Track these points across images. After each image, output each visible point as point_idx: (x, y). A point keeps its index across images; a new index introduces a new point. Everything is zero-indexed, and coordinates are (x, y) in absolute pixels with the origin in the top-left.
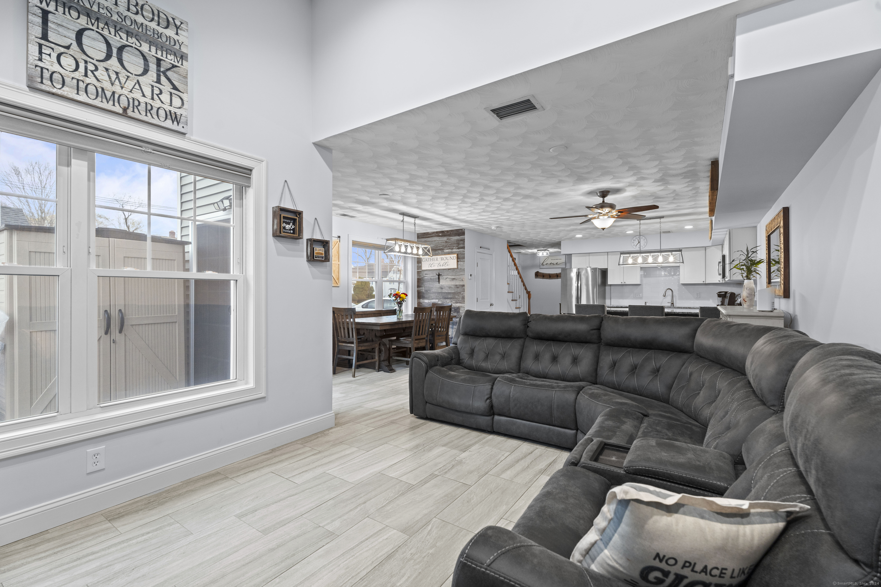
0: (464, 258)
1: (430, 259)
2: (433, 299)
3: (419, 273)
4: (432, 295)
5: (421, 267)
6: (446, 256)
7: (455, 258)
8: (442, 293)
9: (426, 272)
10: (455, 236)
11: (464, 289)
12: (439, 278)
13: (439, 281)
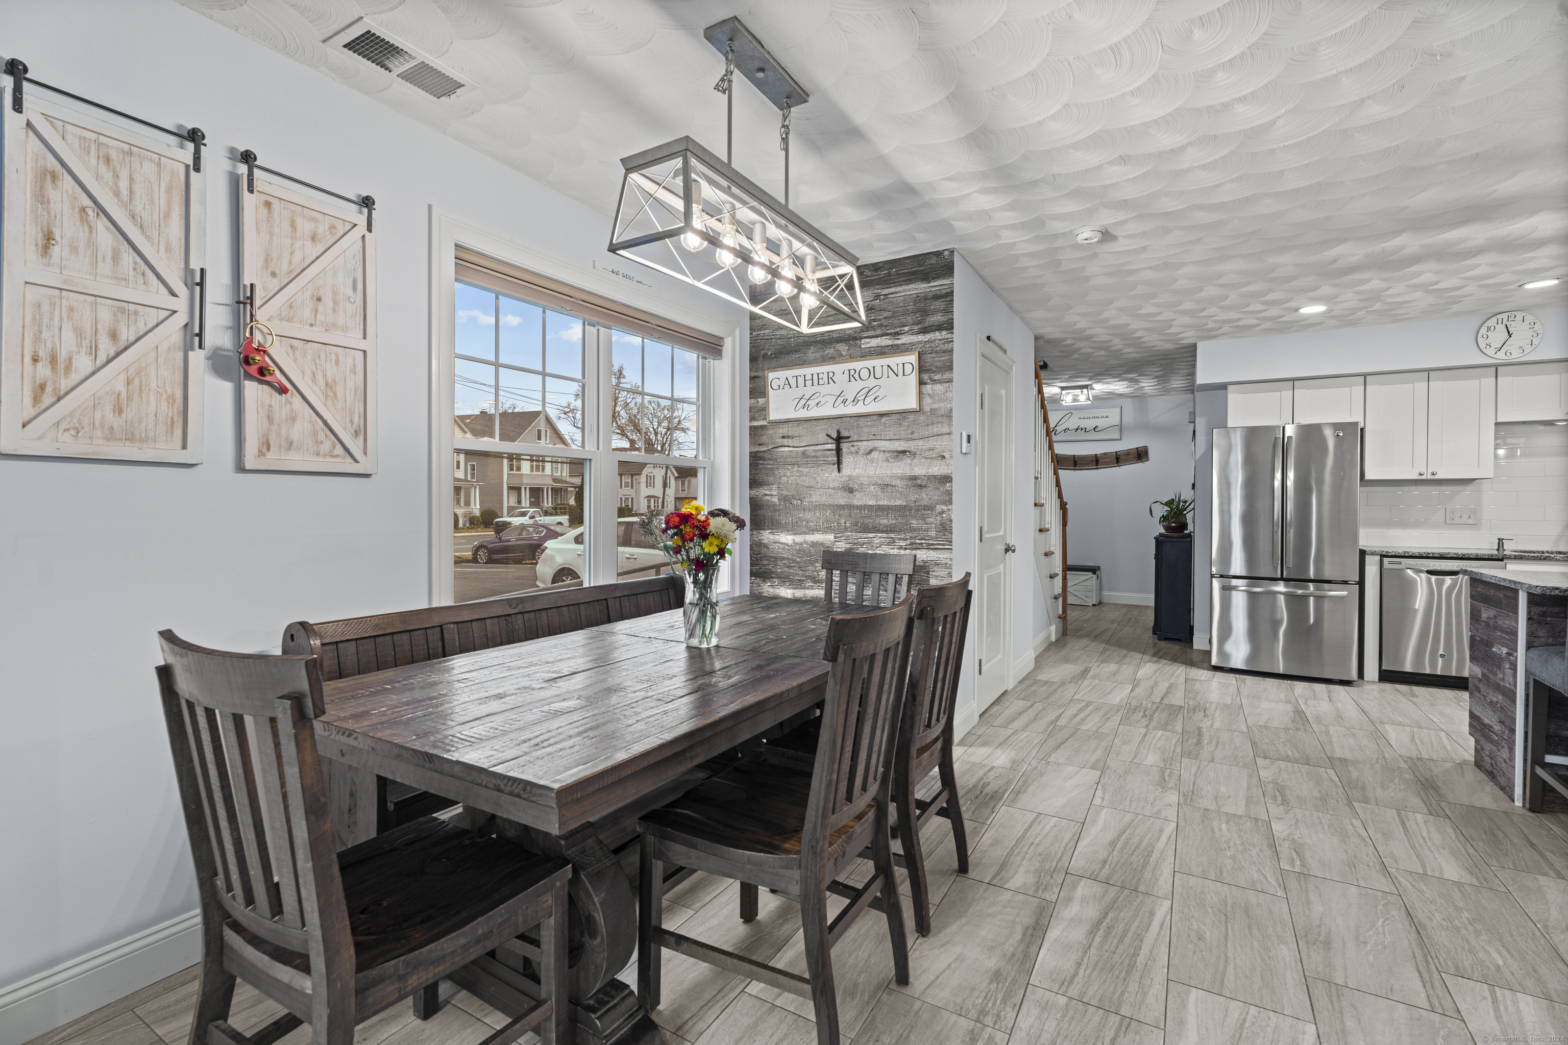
0: (950, 368)
1: (801, 380)
2: (812, 531)
3: (755, 433)
4: (809, 515)
5: (764, 410)
6: (869, 363)
7: (908, 368)
8: (850, 507)
9: (783, 430)
10: (909, 281)
11: (949, 493)
12: (838, 451)
13: (839, 463)
